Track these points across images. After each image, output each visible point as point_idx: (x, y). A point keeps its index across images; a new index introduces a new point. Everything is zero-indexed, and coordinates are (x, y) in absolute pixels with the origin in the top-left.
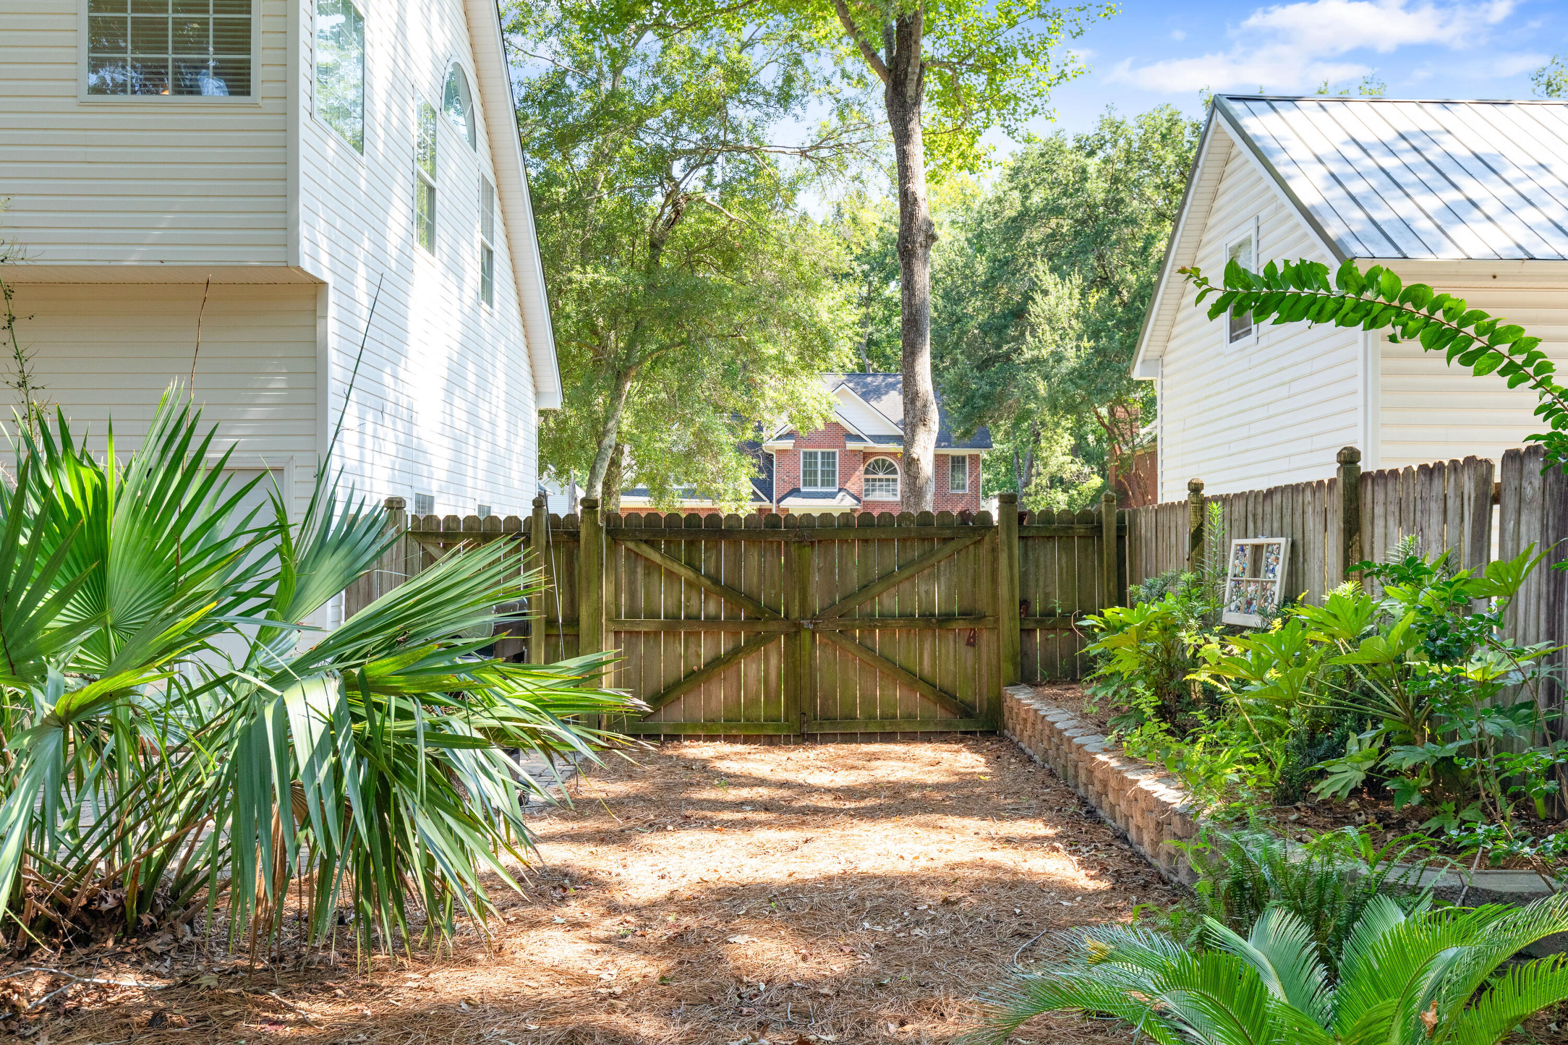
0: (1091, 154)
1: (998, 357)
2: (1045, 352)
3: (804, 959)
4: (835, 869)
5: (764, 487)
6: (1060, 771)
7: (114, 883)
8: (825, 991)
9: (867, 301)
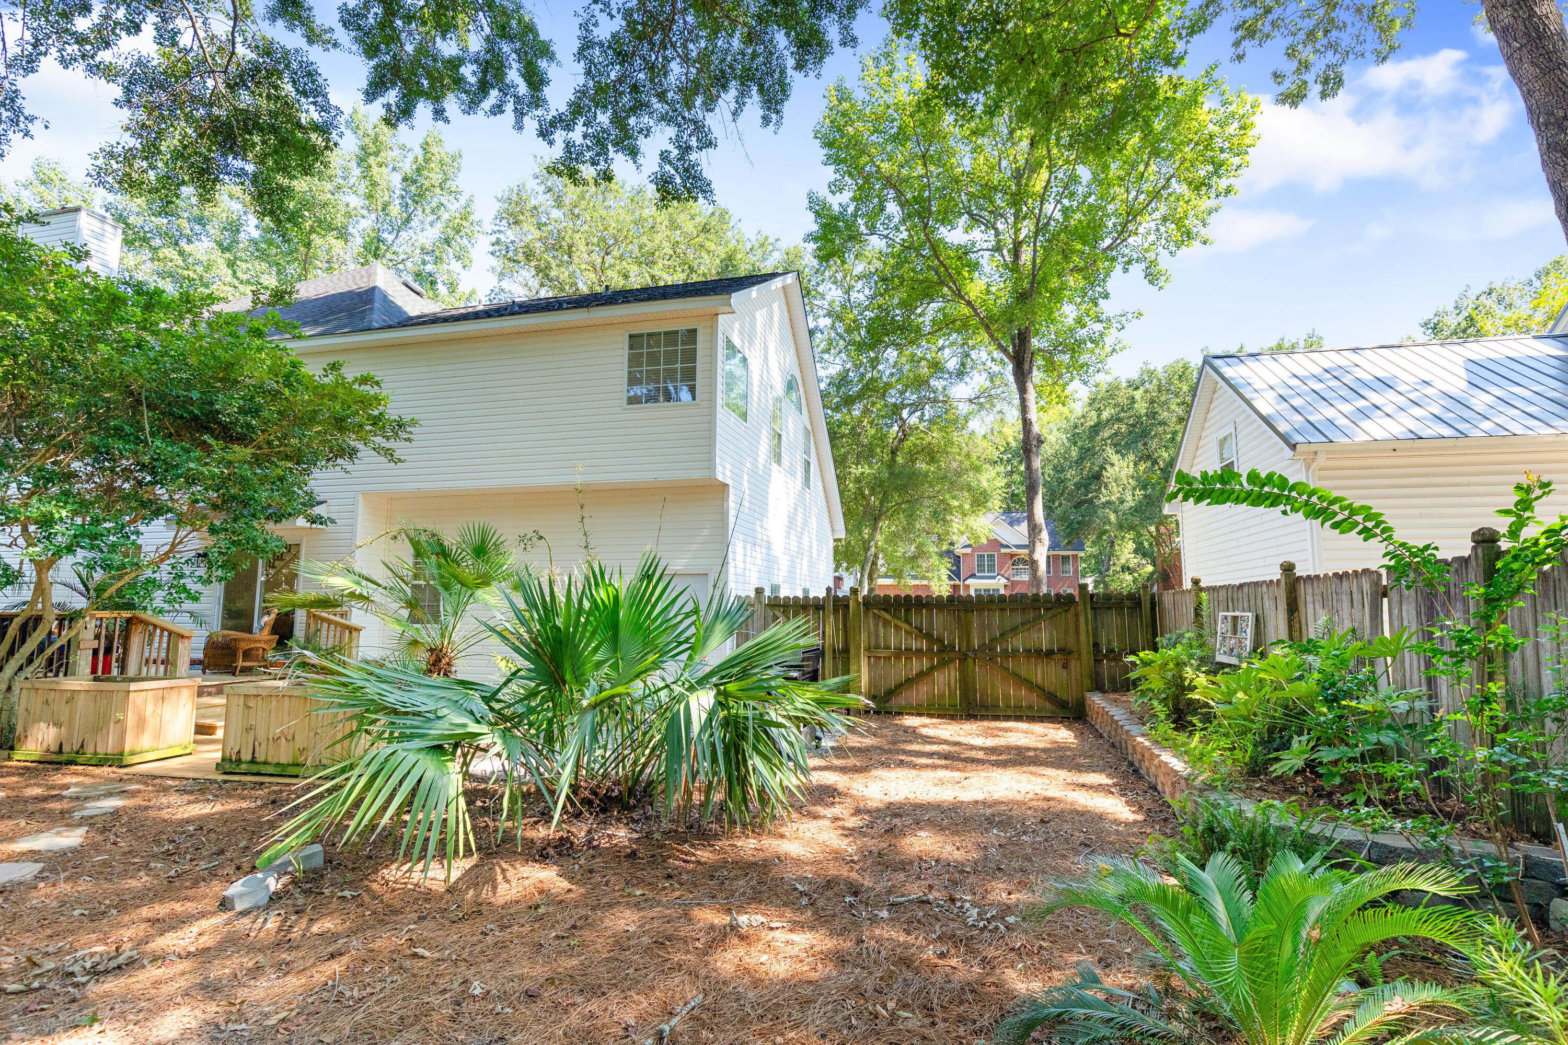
0: (1137, 388)
1: (1086, 501)
2: (1113, 498)
3: (958, 849)
4: (980, 797)
5: (956, 573)
6: (1118, 745)
7: (617, 783)
8: (968, 869)
9: (1011, 473)
